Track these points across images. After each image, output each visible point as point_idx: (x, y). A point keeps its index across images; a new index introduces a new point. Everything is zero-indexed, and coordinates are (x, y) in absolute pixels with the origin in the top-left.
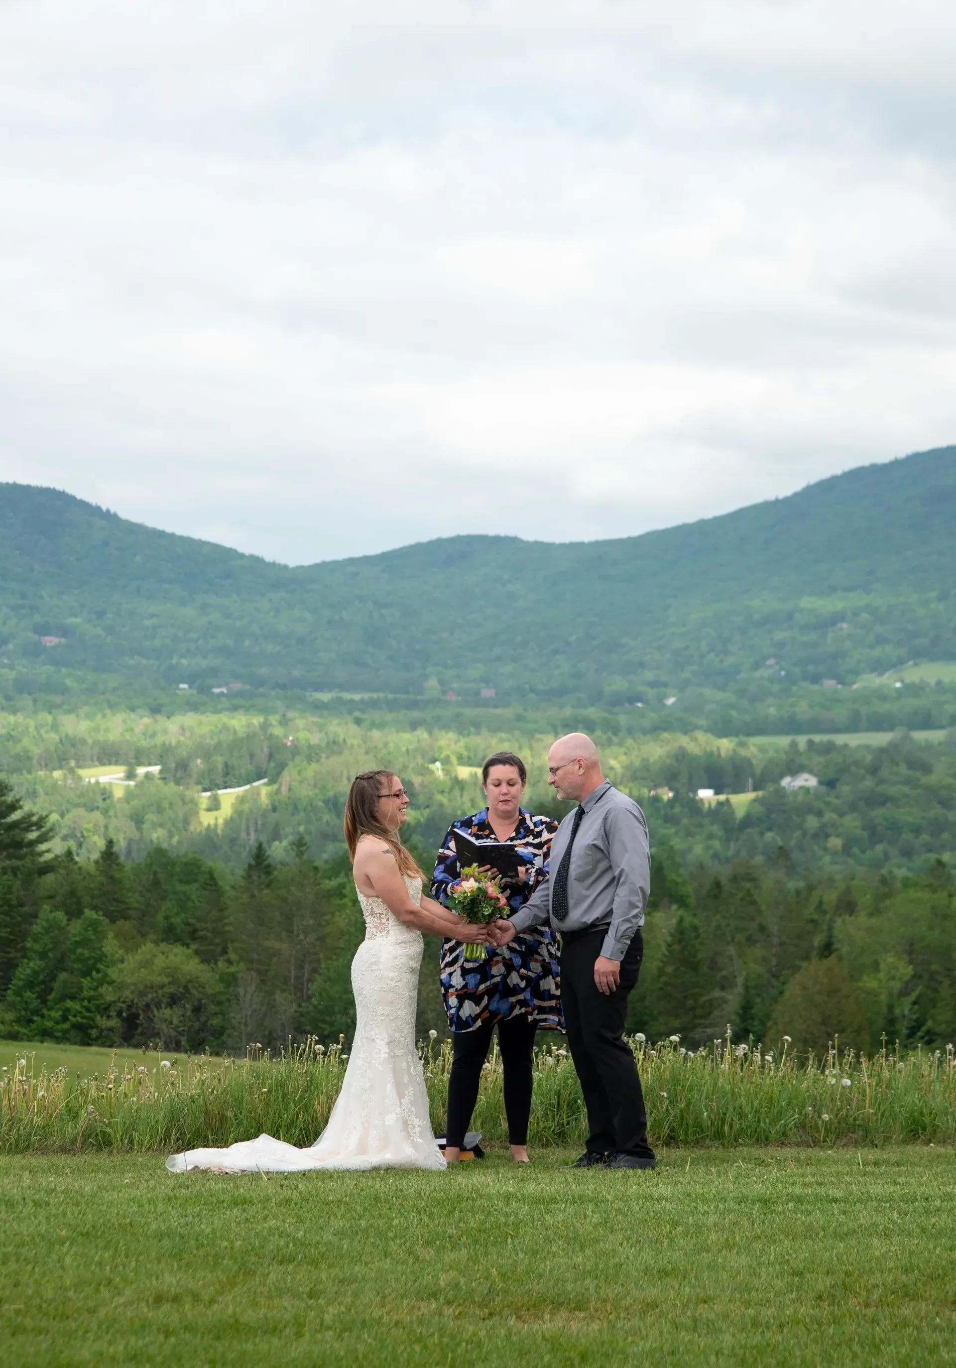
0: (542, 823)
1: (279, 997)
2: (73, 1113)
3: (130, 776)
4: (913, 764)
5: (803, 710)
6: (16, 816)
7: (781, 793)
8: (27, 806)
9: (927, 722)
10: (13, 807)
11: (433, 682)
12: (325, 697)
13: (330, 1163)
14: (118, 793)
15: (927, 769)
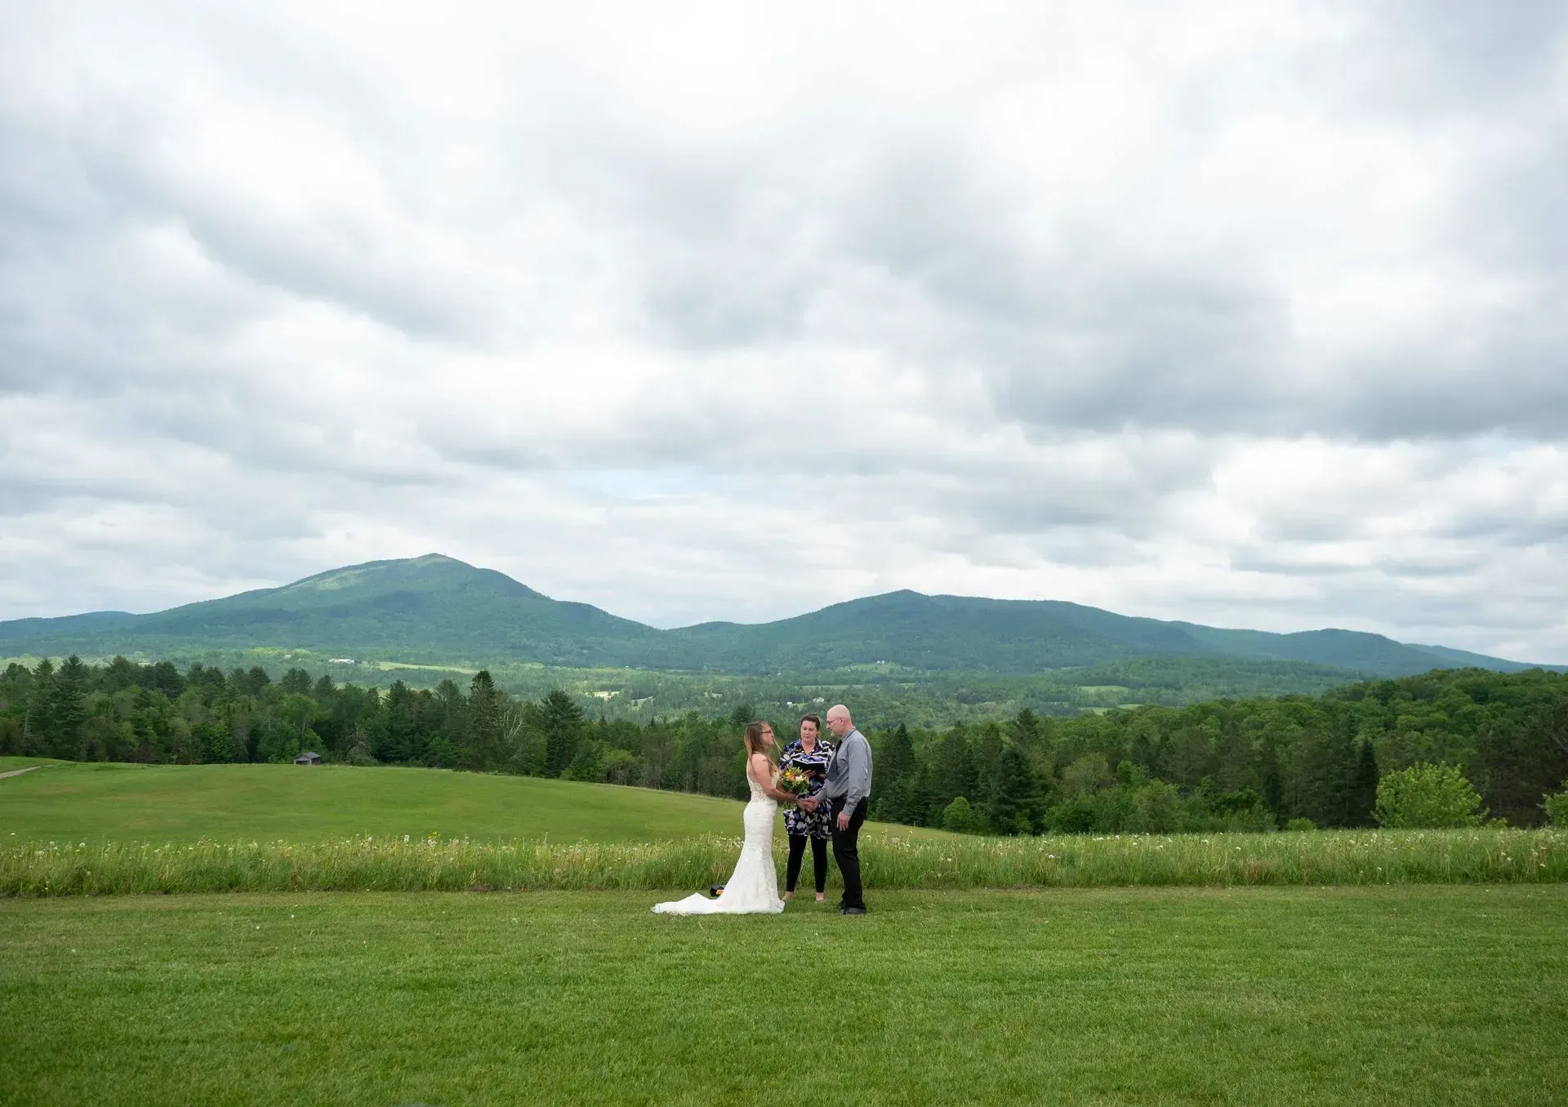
0: (827, 745)
1: (656, 767)
2: (602, 869)
3: (610, 694)
4: (853, 695)
5: (820, 678)
6: (574, 707)
7: (814, 704)
8: (576, 704)
9: (858, 682)
10: (572, 705)
11: (705, 667)
12: (672, 671)
13: (728, 910)
14: (606, 700)
15: (858, 697)
